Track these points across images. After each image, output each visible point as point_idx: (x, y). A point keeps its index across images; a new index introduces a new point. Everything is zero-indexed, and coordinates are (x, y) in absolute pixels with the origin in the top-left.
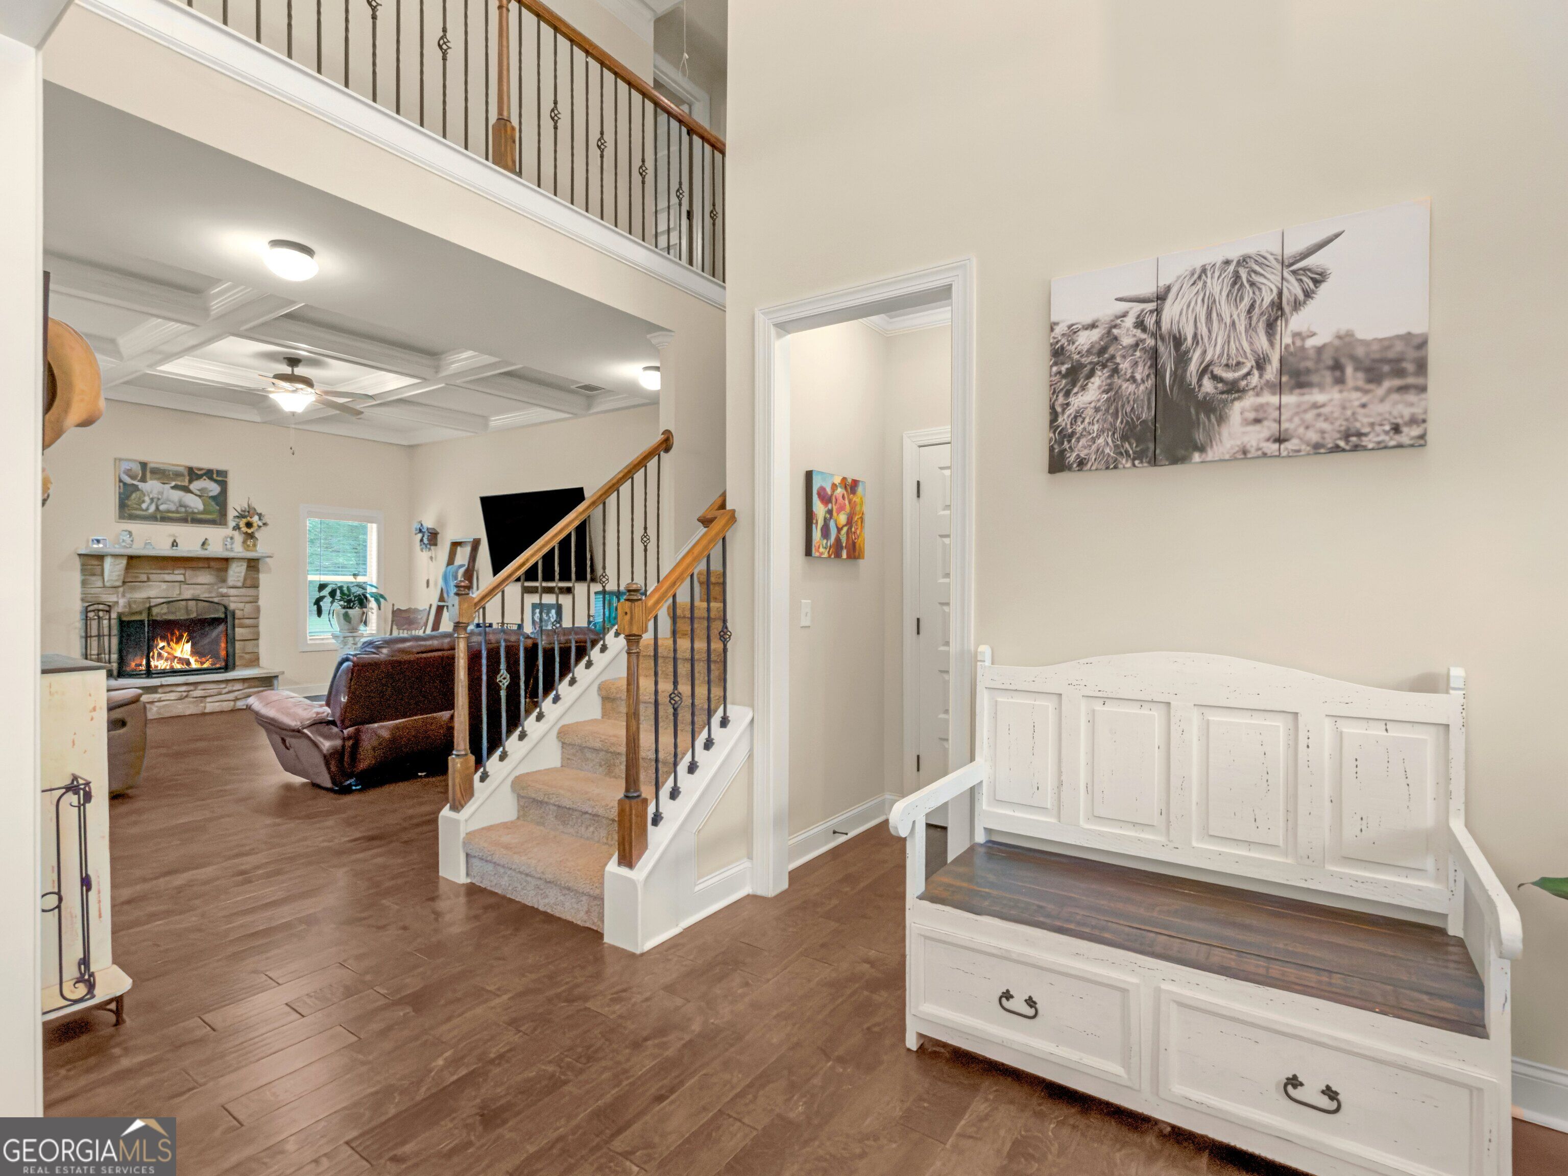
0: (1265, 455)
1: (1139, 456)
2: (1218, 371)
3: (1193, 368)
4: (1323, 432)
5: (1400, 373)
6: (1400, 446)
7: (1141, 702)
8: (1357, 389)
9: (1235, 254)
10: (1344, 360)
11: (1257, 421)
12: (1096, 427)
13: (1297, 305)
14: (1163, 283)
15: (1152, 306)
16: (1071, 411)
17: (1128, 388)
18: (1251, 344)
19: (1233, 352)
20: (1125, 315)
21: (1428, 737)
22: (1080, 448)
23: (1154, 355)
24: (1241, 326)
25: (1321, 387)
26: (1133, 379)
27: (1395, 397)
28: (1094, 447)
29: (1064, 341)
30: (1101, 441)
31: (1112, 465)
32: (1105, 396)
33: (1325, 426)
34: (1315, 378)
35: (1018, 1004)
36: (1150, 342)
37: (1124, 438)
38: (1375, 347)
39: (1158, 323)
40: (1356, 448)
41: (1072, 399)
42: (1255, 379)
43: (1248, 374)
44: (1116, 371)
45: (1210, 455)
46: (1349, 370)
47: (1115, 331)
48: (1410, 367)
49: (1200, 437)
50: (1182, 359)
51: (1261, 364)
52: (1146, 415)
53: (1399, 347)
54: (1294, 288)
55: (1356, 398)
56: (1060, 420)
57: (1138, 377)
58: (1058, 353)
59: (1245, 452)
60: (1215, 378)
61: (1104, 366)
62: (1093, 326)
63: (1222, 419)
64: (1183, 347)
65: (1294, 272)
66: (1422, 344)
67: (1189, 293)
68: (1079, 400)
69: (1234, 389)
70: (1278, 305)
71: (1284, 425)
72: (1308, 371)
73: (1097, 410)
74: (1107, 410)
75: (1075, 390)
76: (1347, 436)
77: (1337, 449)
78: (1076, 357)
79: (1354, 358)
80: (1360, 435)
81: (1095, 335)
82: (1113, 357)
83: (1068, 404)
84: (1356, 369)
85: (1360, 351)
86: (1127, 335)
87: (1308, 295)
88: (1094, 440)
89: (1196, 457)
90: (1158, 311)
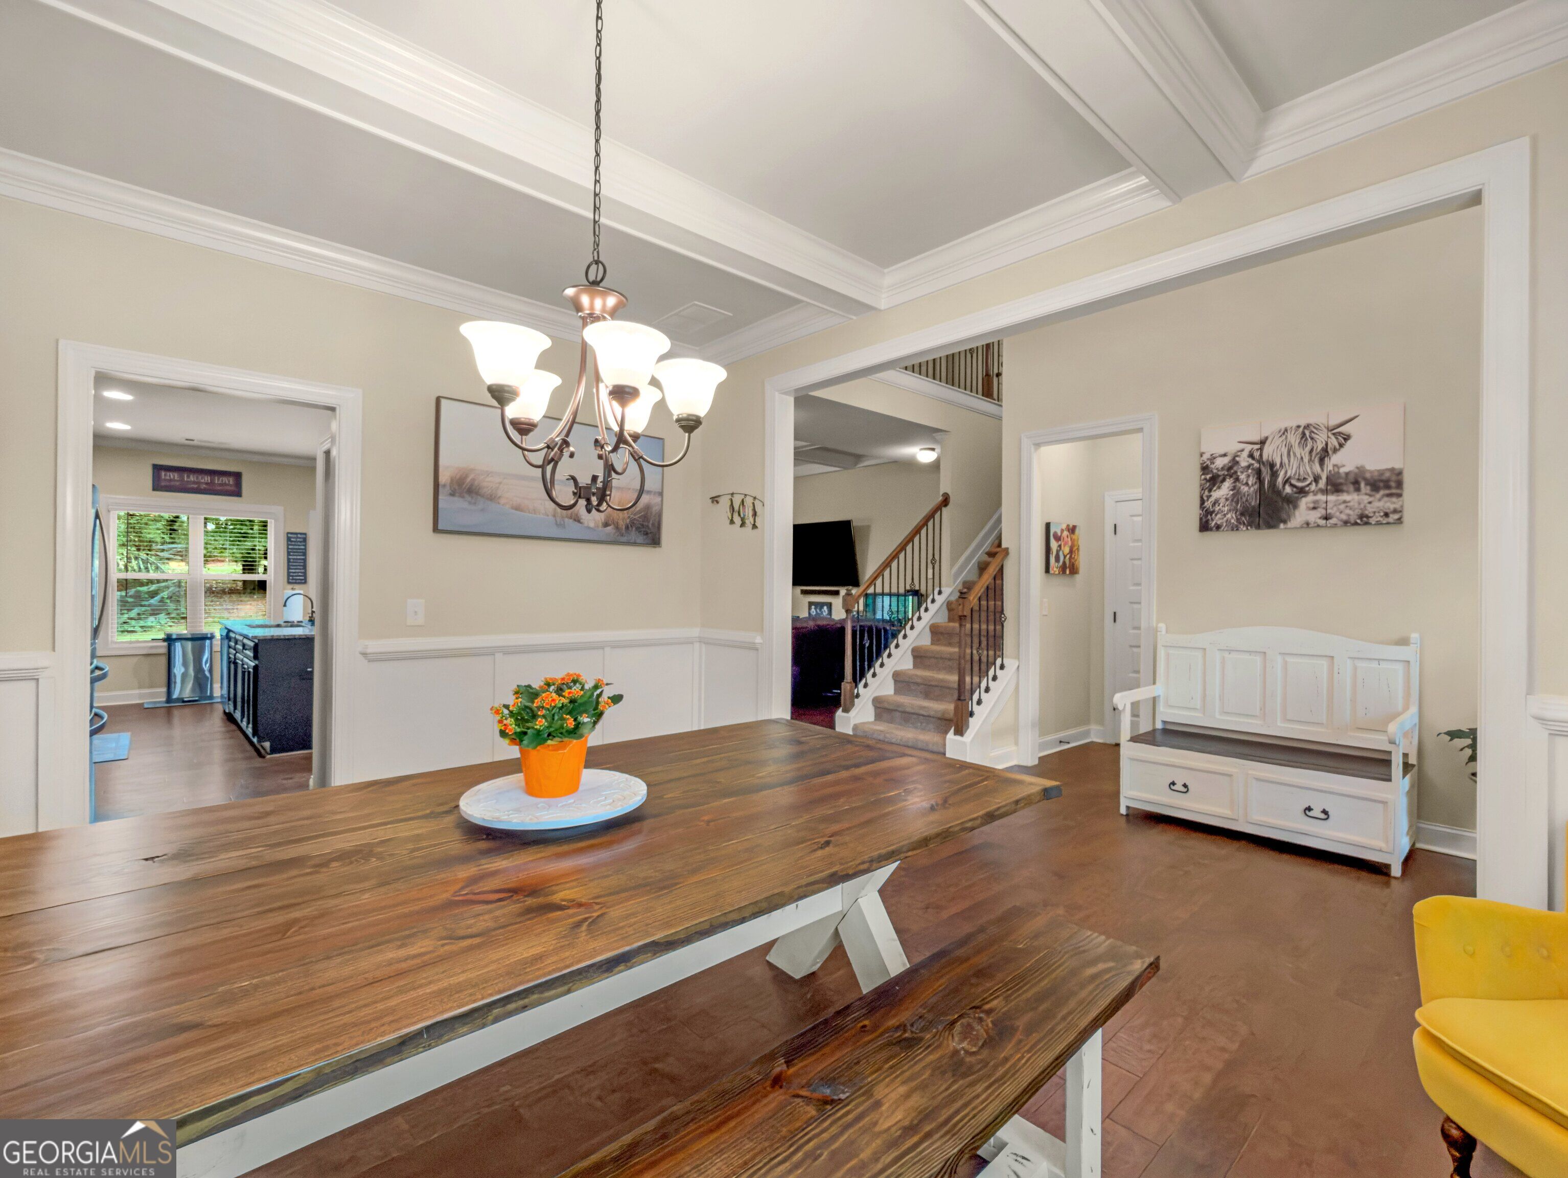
0: (1318, 526)
1: (1250, 524)
2: (1294, 482)
3: (1280, 480)
4: (1349, 515)
5: (1388, 487)
6: (1388, 523)
7: (1250, 652)
8: (1366, 494)
9: (1303, 423)
10: (1360, 479)
11: (1314, 508)
12: (1226, 509)
13: (1335, 451)
14: (1264, 435)
15: (1258, 446)
16: (1212, 499)
17: (1245, 489)
18: (1311, 468)
19: (1302, 473)
20: (1242, 450)
21: (1400, 667)
22: (1217, 519)
23: (1259, 472)
24: (1306, 460)
25: (1348, 492)
26: (1247, 484)
27: (1386, 499)
28: (1225, 519)
29: (1208, 462)
30: (1229, 516)
31: (1235, 528)
32: (1231, 493)
33: (1350, 512)
34: (1345, 488)
35: (1179, 787)
36: (1256, 465)
37: (1242, 514)
38: (1376, 474)
39: (1261, 455)
40: (1367, 523)
41: (1212, 493)
42: (1313, 487)
43: (1310, 484)
44: (1237, 479)
45: (1289, 525)
46: (1362, 485)
47: (1237, 459)
48: (1393, 484)
49: (1284, 516)
50: (1274, 474)
51: (1317, 479)
52: (1254, 503)
53: (1387, 475)
54: (1333, 442)
55: (1366, 499)
56: (1206, 504)
57: (1250, 483)
58: (1205, 469)
59: (1308, 524)
60: (1292, 485)
61: (1231, 476)
62: (1225, 455)
63: (1296, 507)
64: (1275, 469)
65: (1334, 434)
66: (1400, 473)
67: (1278, 441)
68: (1217, 494)
69: (1302, 492)
70: (1325, 450)
71: (1329, 511)
72: (1341, 484)
73: (1227, 499)
74: (1232, 500)
75: (1215, 488)
76: (1361, 517)
77: (1356, 524)
78: (1215, 471)
79: (1365, 479)
80: (1368, 517)
81: (1225, 461)
82: (1236, 472)
83: (1211, 496)
84: (1366, 484)
85: (1368, 475)
86: (1244, 461)
87: (1341, 445)
88: (1225, 515)
89: (1282, 526)
90: (1261, 449)
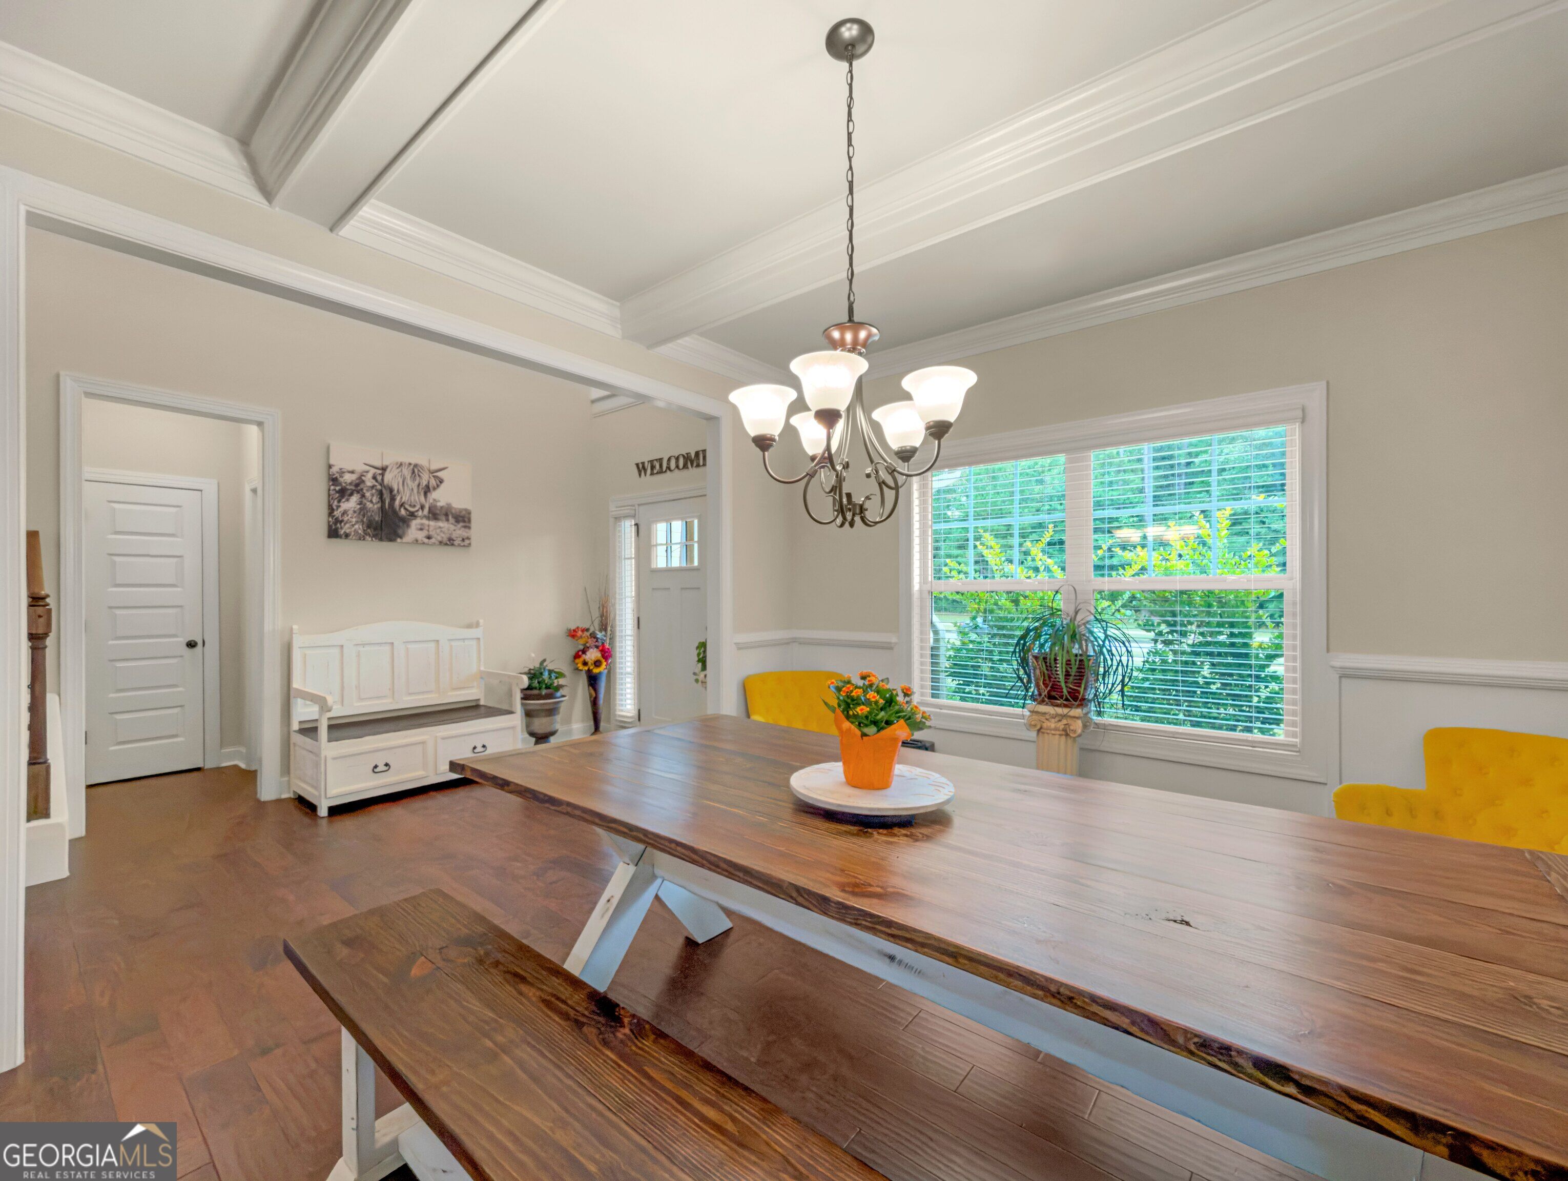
0: (424, 543)
1: (375, 536)
2: (407, 507)
3: (397, 503)
4: (442, 537)
5: (464, 521)
6: (464, 546)
7: (380, 644)
8: (452, 524)
9: (413, 462)
10: (449, 513)
11: (421, 529)
12: (354, 520)
13: (434, 489)
14: (385, 463)
15: (380, 472)
16: (341, 509)
17: (369, 505)
18: (419, 499)
19: (413, 500)
20: (367, 472)
21: (474, 643)
22: (346, 529)
23: (381, 494)
24: (415, 491)
25: (442, 520)
26: (371, 501)
27: (463, 529)
28: (353, 529)
29: (337, 475)
30: (356, 526)
31: (361, 538)
32: (359, 507)
33: (443, 535)
34: (439, 517)
35: (381, 768)
36: (379, 487)
37: (369, 527)
38: (458, 511)
39: (383, 480)
40: (453, 545)
41: (341, 504)
42: (420, 513)
43: (417, 511)
44: (363, 496)
45: (405, 539)
46: (450, 517)
47: (363, 478)
48: (466, 520)
49: (400, 532)
50: (393, 499)
51: (422, 507)
52: (377, 518)
53: (464, 512)
54: (433, 482)
55: (452, 527)
56: (335, 513)
57: (374, 501)
58: (334, 480)
59: (417, 541)
60: (406, 509)
61: (358, 492)
62: (352, 472)
63: (408, 526)
64: (393, 493)
65: (434, 476)
66: (469, 513)
67: (396, 471)
68: (345, 506)
69: (413, 515)
70: (428, 486)
71: (431, 533)
72: (438, 514)
73: (355, 512)
74: (359, 513)
75: (343, 500)
76: (450, 539)
77: (446, 544)
78: (344, 485)
79: (452, 514)
80: (453, 540)
81: (353, 477)
82: (362, 489)
83: (340, 506)
84: (453, 517)
85: (453, 511)
86: (369, 482)
87: (438, 486)
88: (353, 525)
89: (399, 540)
90: (383, 475)
